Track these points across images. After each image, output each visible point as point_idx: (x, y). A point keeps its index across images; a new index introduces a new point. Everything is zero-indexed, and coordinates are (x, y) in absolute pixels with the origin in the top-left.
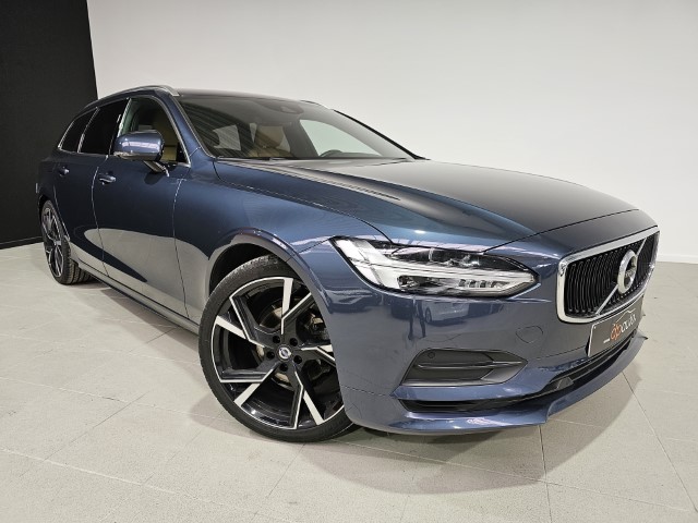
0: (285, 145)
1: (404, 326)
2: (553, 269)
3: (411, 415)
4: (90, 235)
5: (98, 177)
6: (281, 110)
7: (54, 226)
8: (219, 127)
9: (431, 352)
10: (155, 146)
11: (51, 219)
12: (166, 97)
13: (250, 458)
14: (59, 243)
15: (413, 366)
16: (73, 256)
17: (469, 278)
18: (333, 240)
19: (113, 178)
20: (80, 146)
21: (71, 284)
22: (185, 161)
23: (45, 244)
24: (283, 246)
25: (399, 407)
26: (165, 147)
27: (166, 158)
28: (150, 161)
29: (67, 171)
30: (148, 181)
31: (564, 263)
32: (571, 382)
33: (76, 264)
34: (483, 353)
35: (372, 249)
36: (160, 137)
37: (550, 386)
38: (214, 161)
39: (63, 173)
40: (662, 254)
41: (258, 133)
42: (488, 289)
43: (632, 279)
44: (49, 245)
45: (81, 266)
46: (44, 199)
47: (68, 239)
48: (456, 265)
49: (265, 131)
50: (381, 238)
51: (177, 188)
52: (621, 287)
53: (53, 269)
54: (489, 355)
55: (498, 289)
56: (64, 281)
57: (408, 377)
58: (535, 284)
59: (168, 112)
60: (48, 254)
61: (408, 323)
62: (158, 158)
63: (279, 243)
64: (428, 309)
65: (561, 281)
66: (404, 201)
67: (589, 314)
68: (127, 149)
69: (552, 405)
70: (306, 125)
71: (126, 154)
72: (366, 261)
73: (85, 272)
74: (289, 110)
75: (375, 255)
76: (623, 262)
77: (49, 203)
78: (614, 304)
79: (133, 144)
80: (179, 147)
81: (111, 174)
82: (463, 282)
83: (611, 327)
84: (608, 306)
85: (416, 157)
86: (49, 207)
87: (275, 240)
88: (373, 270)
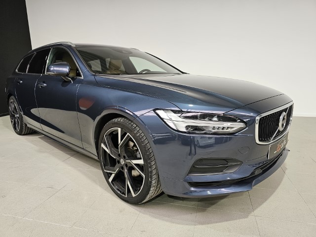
0: (123, 68)
1: (187, 149)
2: (253, 121)
3: (192, 189)
4: (34, 111)
5: (37, 84)
6: (122, 52)
7: (15, 108)
8: (93, 60)
9: (201, 160)
10: (66, 70)
11: (13, 104)
12: (69, 47)
13: (121, 212)
14: (18, 115)
15: (193, 166)
16: (25, 121)
17: (217, 126)
18: (154, 110)
19: (45, 84)
20: (27, 69)
21: (24, 135)
22: (80, 76)
23: (11, 117)
24: (131, 114)
25: (187, 185)
26: (71, 70)
27: (71, 75)
28: (64, 76)
29: (21, 82)
30: (63, 85)
31: (258, 118)
32: (261, 171)
33: (26, 125)
34: (224, 159)
35: (173, 114)
36: (68, 65)
37: (253, 173)
38: (94, 75)
39: (19, 83)
40: (295, 113)
41: (110, 63)
42: (225, 130)
43: (285, 125)
44: (13, 117)
45: (28, 125)
46: (10, 95)
47: (22, 113)
48: (211, 120)
49: (114, 62)
50: (177, 109)
51: (77, 88)
52: (280, 128)
53: (15, 128)
54: (226, 160)
55: (229, 130)
56: (20, 133)
57: (191, 172)
58: (246, 128)
59: (71, 54)
60: (12, 122)
61: (189, 148)
62: (67, 75)
63: (129, 112)
64: (198, 141)
65: (257, 126)
66: (188, 93)
67: (268, 140)
68: (53, 71)
69: (254, 181)
70: (132, 59)
71: (52, 73)
72: (171, 119)
73: (31, 129)
74: (125, 52)
75: (175, 116)
76: (281, 117)
77: (12, 97)
78: (277, 136)
79: (55, 69)
80: (77, 70)
81: (44, 83)
82: (214, 128)
83: (277, 146)
84: (275, 137)
85: (183, 73)
86: (13, 99)
87: (127, 111)
88: (174, 123)
